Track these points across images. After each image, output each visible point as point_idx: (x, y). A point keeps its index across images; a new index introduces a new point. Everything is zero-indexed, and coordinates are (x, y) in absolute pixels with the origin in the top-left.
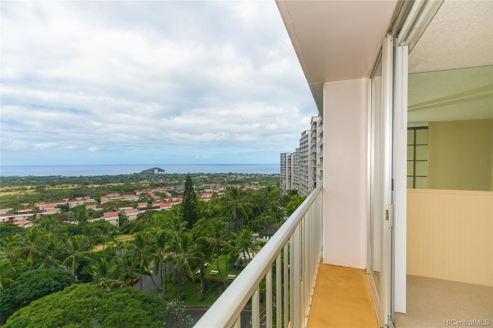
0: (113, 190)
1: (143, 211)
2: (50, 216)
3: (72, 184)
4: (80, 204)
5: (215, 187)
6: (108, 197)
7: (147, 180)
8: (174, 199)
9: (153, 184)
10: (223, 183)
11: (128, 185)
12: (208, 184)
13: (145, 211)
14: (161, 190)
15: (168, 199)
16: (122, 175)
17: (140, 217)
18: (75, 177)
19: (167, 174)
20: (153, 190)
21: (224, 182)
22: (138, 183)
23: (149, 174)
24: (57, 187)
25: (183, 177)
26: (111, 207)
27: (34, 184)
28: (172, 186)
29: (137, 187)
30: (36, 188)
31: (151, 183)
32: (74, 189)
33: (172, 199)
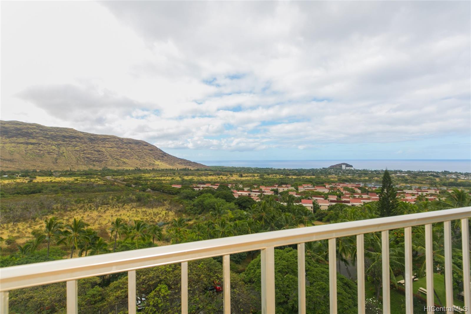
0: (307, 181)
1: (334, 204)
2: (268, 196)
3: (279, 174)
4: (285, 190)
5: (420, 188)
6: (304, 187)
7: (335, 175)
8: (365, 196)
9: (341, 179)
10: (433, 184)
11: (318, 178)
12: (408, 183)
13: (336, 203)
14: (350, 186)
15: (358, 196)
16: (313, 169)
17: (331, 208)
18: (281, 170)
19: (355, 170)
20: (341, 185)
21: (435, 183)
22: (327, 177)
23: (337, 169)
24: (270, 176)
25: (375, 174)
26: (307, 195)
27: (258, 173)
28: (361, 182)
29: (326, 181)
30: (260, 176)
31: (339, 178)
32: (280, 178)
33: (363, 196)
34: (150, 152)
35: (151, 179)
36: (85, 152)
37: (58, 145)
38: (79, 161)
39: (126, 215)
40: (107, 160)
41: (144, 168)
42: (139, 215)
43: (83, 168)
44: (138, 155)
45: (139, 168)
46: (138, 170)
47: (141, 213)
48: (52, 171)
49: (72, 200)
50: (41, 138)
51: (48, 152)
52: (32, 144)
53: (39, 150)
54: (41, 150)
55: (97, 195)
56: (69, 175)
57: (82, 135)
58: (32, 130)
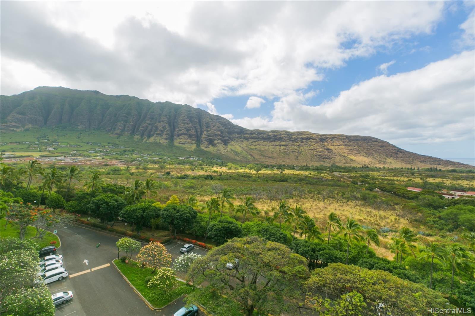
34: (380, 148)
35: (380, 179)
36: (317, 150)
37: (299, 145)
38: (313, 158)
39: (349, 211)
40: (335, 158)
41: (372, 165)
42: (362, 215)
43: (316, 164)
44: (366, 152)
45: (367, 166)
46: (366, 168)
47: (365, 213)
48: (295, 166)
49: (306, 190)
50: (288, 141)
51: (292, 152)
52: (283, 145)
53: (287, 150)
54: (288, 150)
55: (324, 188)
56: (305, 169)
57: (315, 136)
58: (283, 136)
